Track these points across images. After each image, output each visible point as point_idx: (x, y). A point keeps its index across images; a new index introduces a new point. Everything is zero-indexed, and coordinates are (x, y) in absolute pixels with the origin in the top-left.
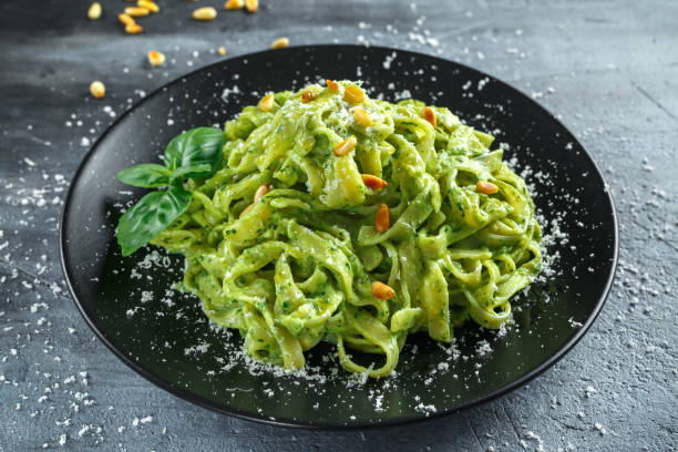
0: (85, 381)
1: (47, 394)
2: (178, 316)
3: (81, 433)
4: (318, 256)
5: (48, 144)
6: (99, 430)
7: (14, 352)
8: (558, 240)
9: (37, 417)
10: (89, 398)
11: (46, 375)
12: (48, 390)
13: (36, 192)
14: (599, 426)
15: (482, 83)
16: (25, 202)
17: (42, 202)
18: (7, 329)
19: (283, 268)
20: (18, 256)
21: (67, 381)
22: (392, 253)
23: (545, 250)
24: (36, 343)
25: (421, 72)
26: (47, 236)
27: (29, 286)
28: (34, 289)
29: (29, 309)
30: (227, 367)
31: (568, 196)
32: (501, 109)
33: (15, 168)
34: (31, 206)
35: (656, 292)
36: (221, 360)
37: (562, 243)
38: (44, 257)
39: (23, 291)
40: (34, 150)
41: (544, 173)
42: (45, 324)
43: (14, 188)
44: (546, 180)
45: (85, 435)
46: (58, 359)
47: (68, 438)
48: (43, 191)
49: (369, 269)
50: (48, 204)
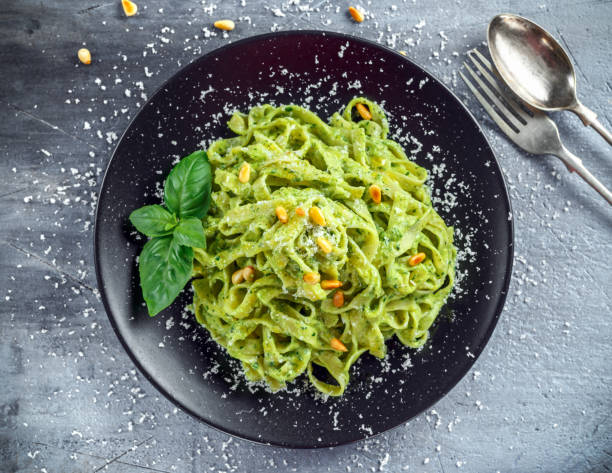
0: (136, 379)
1: (112, 389)
2: (194, 338)
3: (142, 420)
4: (293, 334)
5: (56, 128)
6: (152, 417)
7: (81, 354)
8: (468, 256)
9: (109, 408)
10: (142, 392)
11: (108, 373)
12: (112, 386)
13: (60, 189)
14: (478, 403)
15: (423, 82)
16: (53, 201)
17: (66, 202)
18: (71, 333)
19: (269, 342)
20: (62, 260)
21: (123, 378)
22: (345, 320)
23: (458, 264)
24: (94, 344)
25: (371, 63)
26: (79, 238)
27: (77, 292)
28: (81, 293)
29: (82, 314)
30: (234, 388)
31: (480, 213)
32: (437, 110)
33: (36, 160)
34: (59, 204)
35: (536, 283)
36: (229, 381)
37: (471, 261)
38: (82, 262)
39: (74, 296)
40: (46, 137)
41: (465, 184)
42: (97, 326)
43: (41, 183)
44: (466, 192)
45: (145, 421)
46: (113, 359)
47: (133, 424)
48: (65, 188)
49: (329, 326)
50: (72, 202)
